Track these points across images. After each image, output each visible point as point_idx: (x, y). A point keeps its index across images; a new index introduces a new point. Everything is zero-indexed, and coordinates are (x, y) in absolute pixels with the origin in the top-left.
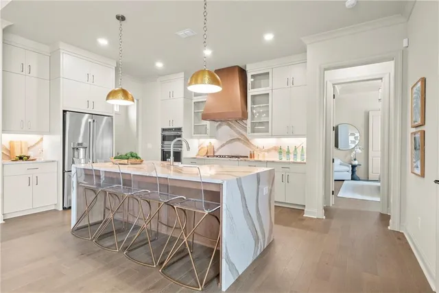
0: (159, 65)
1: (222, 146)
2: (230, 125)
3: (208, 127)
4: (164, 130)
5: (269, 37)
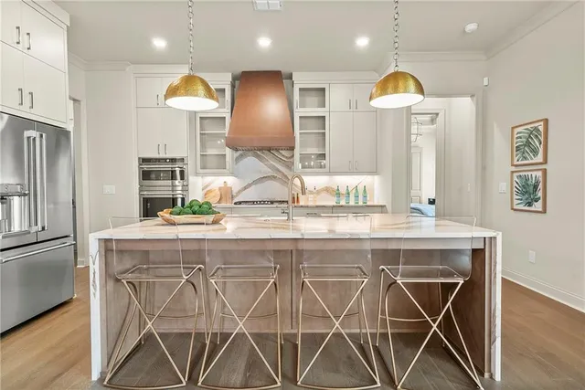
0: (160, 43)
1: (245, 188)
2: (258, 157)
3: (228, 158)
4: (145, 161)
5: (362, 42)
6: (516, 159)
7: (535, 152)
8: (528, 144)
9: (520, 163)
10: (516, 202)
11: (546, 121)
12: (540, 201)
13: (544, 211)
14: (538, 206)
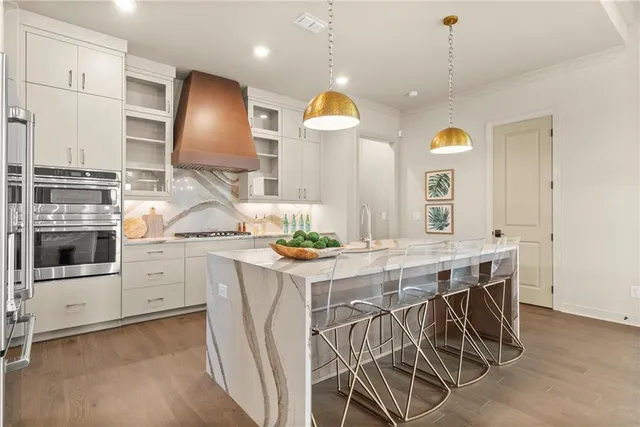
1: (180, 216)
2: (196, 177)
3: (168, 177)
6: (428, 196)
7: (445, 191)
8: (439, 185)
9: (433, 198)
10: (429, 227)
11: (453, 171)
12: (450, 227)
13: (452, 233)
14: (447, 229)
